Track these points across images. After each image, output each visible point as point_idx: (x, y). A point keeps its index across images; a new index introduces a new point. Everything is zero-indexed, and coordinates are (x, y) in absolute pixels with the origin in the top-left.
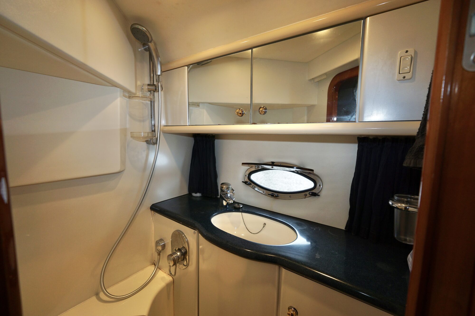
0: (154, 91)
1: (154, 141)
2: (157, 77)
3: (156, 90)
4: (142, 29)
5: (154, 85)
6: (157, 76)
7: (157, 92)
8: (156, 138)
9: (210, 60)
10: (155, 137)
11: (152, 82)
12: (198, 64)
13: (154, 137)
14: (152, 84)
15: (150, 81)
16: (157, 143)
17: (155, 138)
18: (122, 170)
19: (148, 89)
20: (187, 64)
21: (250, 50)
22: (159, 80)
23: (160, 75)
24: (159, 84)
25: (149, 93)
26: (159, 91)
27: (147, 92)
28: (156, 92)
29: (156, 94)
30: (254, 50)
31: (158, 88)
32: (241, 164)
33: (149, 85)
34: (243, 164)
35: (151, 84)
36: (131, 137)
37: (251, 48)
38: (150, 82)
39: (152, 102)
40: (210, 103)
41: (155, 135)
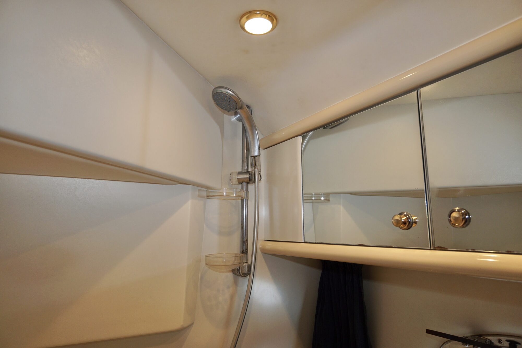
0: (248, 183)
1: (246, 270)
2: (252, 159)
3: (251, 180)
4: (227, 93)
5: (247, 172)
6: (253, 157)
7: (253, 183)
8: (249, 264)
9: (346, 119)
10: (247, 262)
11: (245, 168)
12: (324, 128)
13: (245, 262)
14: (245, 171)
15: (242, 166)
16: (250, 274)
17: (246, 264)
18: (185, 326)
19: (238, 180)
20: (300, 133)
21: (415, 93)
22: (255, 164)
23: (256, 156)
24: (256, 170)
25: (240, 186)
26: (255, 182)
27: (238, 185)
28: (251, 183)
29: (251, 187)
30: (423, 90)
31: (254, 178)
32: (425, 331)
33: (239, 173)
34: (428, 332)
35: (243, 171)
36: (206, 264)
37: (417, 88)
38: (242, 169)
39: (243, 201)
40: (351, 194)
41: (247, 260)
